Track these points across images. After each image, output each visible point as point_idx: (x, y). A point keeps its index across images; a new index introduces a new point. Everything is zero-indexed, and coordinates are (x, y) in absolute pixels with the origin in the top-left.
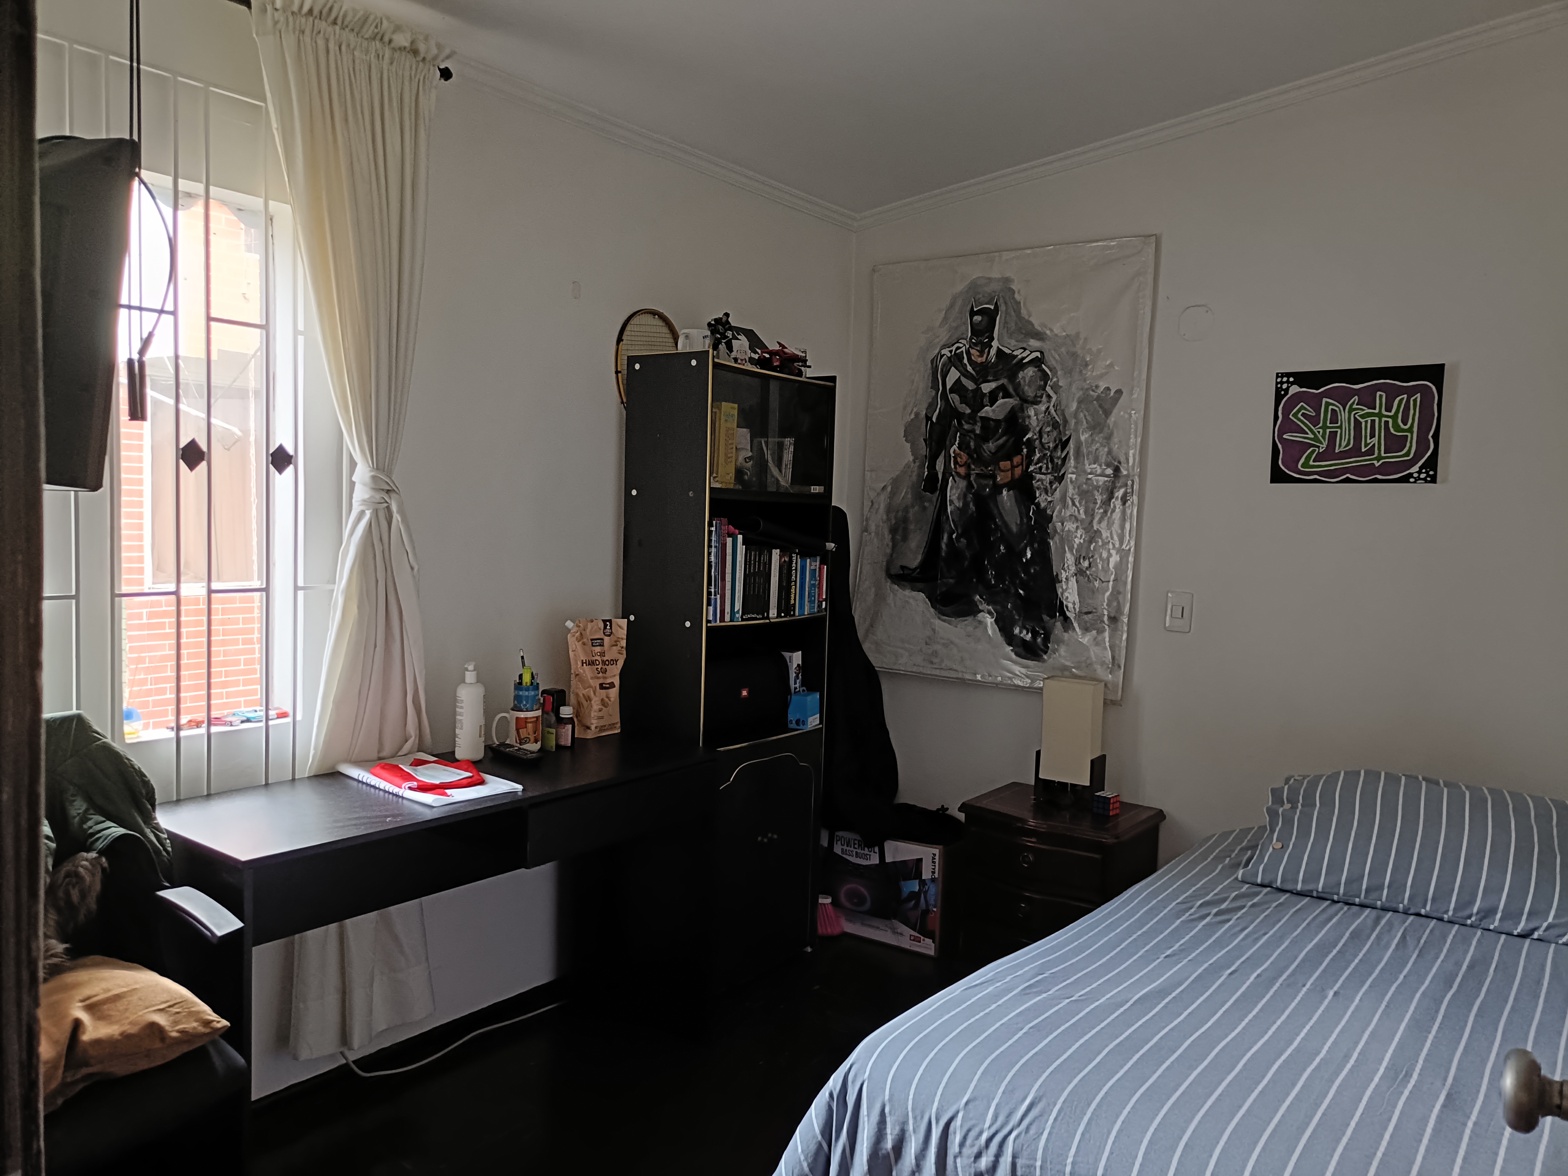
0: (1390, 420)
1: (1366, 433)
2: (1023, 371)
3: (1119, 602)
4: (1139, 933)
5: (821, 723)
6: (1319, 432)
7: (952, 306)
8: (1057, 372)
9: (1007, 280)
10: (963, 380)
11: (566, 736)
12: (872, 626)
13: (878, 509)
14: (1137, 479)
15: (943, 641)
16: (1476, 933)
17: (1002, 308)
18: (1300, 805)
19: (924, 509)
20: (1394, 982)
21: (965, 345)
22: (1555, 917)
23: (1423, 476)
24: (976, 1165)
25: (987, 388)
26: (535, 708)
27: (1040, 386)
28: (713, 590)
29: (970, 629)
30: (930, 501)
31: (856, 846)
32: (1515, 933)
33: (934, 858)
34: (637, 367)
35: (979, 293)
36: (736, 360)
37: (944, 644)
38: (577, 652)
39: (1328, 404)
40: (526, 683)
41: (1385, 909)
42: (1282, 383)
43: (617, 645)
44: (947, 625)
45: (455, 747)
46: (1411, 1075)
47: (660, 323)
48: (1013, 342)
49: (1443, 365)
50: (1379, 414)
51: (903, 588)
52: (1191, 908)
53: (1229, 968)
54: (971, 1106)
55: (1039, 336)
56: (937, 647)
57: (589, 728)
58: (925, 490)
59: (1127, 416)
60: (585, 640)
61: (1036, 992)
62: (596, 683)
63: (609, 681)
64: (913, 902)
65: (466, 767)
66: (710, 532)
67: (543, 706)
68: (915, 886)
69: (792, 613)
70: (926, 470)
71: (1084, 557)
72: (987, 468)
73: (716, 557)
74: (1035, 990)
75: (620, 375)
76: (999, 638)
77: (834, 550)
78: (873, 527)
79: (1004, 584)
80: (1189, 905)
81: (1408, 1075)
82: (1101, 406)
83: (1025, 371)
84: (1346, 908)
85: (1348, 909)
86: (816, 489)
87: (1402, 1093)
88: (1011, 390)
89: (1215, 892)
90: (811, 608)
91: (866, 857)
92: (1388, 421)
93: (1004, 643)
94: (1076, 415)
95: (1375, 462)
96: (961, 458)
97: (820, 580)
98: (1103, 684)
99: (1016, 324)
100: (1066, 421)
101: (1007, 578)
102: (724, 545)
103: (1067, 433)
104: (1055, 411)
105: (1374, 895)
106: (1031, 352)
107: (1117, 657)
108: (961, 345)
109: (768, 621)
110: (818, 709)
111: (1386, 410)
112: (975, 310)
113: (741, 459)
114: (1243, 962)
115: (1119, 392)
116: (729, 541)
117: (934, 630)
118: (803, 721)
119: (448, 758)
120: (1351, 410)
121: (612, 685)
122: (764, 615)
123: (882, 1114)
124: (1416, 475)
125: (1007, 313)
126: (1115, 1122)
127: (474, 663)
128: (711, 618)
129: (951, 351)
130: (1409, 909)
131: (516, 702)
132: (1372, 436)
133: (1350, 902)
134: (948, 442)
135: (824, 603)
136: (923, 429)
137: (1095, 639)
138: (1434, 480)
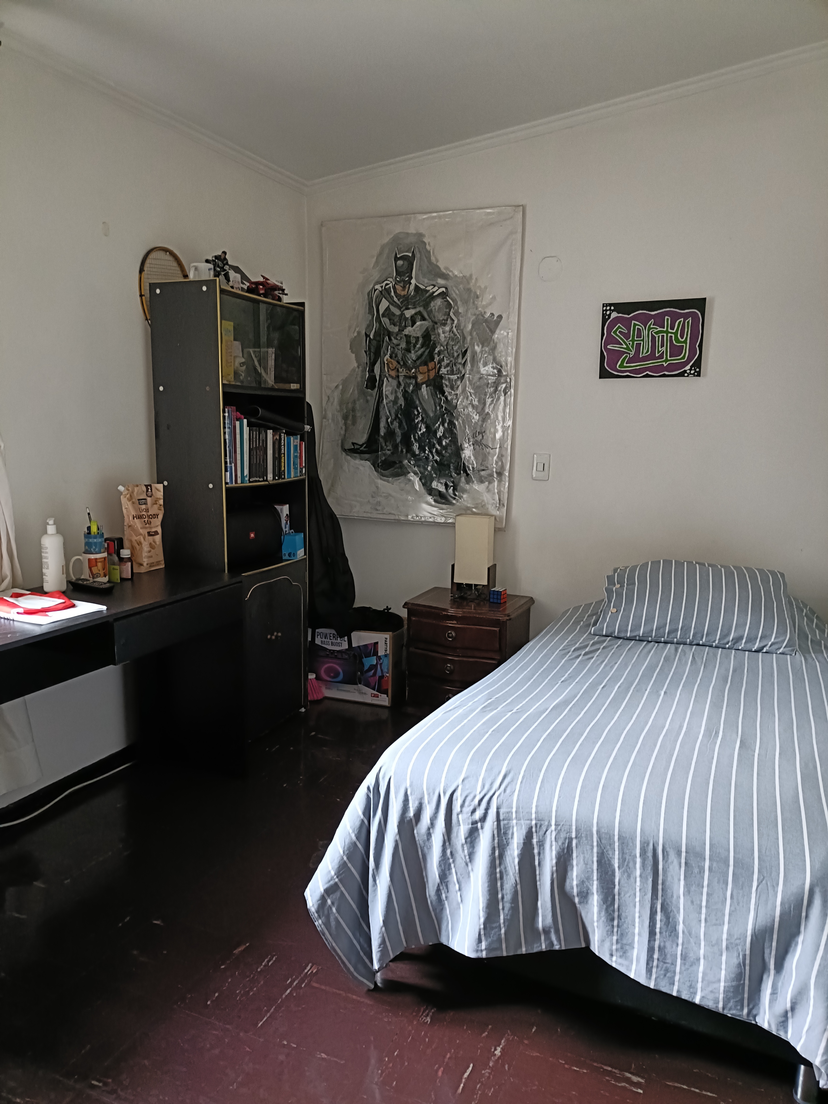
0: (673, 335)
1: (658, 344)
2: (434, 301)
3: (502, 462)
4: (542, 669)
5: (305, 554)
6: (630, 344)
7: (380, 254)
8: (457, 302)
9: (421, 235)
10: (391, 307)
11: (127, 570)
12: (332, 485)
13: (333, 402)
14: (513, 378)
15: (384, 494)
16: (732, 652)
17: (418, 255)
18: (625, 584)
19: (367, 401)
20: (695, 684)
21: (391, 282)
22: (775, 638)
23: (692, 372)
24: (472, 817)
25: (409, 313)
26: (102, 550)
27: (446, 312)
28: (228, 460)
29: (402, 485)
30: (371, 395)
31: (332, 638)
32: (753, 650)
33: (386, 641)
34: (158, 291)
35: (401, 244)
36: (232, 287)
37: (385, 496)
38: (128, 509)
39: (635, 325)
40: (94, 533)
41: (678, 643)
42: (606, 310)
43: (157, 504)
44: (386, 483)
45: (43, 582)
46: (719, 732)
47: (171, 258)
48: (426, 281)
49: (705, 299)
50: (667, 332)
51: (355, 458)
52: (569, 652)
53: (601, 684)
54: (466, 782)
55: (445, 276)
56: (379, 499)
57: (142, 565)
58: (367, 387)
59: (505, 334)
60: (134, 500)
61: (490, 710)
62: (144, 532)
63: (154, 530)
64: (373, 671)
65: (58, 596)
66: (224, 417)
67: (108, 550)
68: (374, 661)
69: (283, 477)
70: (367, 373)
71: (479, 432)
72: (410, 371)
73: (230, 435)
74: (489, 709)
75: (143, 297)
76: (423, 491)
77: (309, 431)
78: (330, 415)
79: (424, 452)
80: (566, 651)
81: (717, 733)
82: (488, 326)
83: (435, 302)
84: (656, 644)
85: (658, 645)
86: (294, 386)
87: (716, 743)
88: (426, 315)
89: (580, 641)
90: (296, 473)
91: (338, 644)
92: (672, 336)
93: (426, 493)
94: (471, 333)
95: (664, 363)
96: (392, 364)
97: (300, 453)
98: (493, 518)
99: (428, 267)
100: (464, 338)
101: (427, 448)
102: (235, 427)
103: (465, 346)
104: (457, 330)
105: (673, 635)
106: (439, 288)
107: (502, 499)
108: (389, 282)
109: (267, 483)
110: (303, 545)
111: (671, 329)
112: (398, 256)
113: (237, 364)
114: (608, 680)
115: (500, 317)
116: (238, 423)
117: (377, 487)
118: (294, 553)
119: (39, 591)
120: (649, 329)
121: (156, 533)
122: (264, 478)
123: (406, 795)
124: (688, 371)
125: (421, 259)
126: (558, 779)
127: (54, 519)
128: (228, 481)
129: (382, 287)
130: (693, 641)
131: (87, 548)
132: (662, 346)
133: (658, 641)
134: (382, 353)
135: (304, 469)
136: (364, 344)
137: (488, 487)
138: (699, 375)
